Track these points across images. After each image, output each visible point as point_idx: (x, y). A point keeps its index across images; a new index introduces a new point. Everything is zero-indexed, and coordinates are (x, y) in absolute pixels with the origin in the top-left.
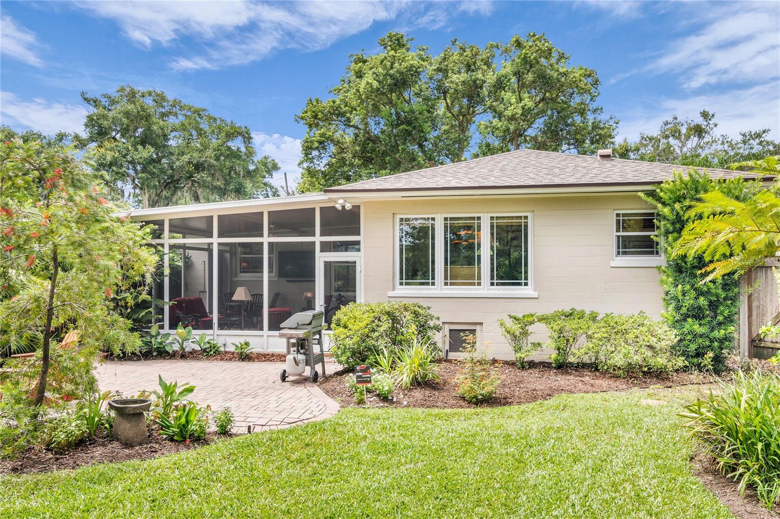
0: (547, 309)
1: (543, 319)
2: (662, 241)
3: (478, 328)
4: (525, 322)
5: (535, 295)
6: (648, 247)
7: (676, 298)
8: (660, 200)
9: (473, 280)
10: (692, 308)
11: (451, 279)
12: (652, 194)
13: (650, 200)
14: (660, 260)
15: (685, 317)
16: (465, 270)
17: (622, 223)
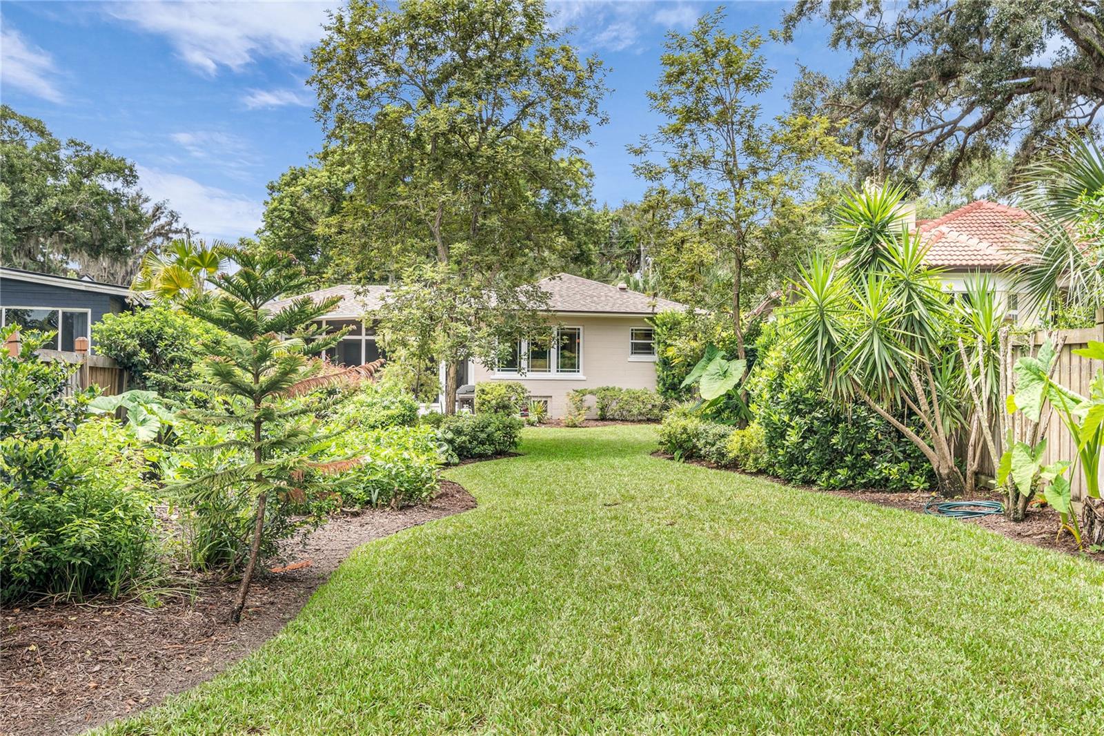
0: (594, 387)
1: (591, 393)
2: (656, 346)
3: (549, 400)
4: (583, 393)
5: (584, 378)
6: (648, 349)
7: (663, 379)
8: (655, 323)
9: (546, 368)
10: (671, 384)
11: (532, 368)
12: (651, 319)
13: (651, 323)
14: (655, 358)
15: (668, 389)
16: (541, 362)
17: (634, 335)
